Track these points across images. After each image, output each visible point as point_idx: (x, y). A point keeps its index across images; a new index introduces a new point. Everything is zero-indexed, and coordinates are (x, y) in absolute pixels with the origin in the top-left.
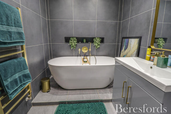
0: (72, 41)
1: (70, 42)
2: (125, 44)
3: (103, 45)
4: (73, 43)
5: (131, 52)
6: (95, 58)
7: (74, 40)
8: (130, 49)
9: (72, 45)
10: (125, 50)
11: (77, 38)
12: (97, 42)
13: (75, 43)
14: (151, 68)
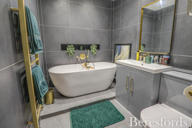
0: (70, 49)
1: (68, 49)
2: (118, 50)
3: (99, 51)
4: (71, 50)
5: (124, 57)
6: (93, 64)
7: (72, 47)
8: (123, 54)
9: (69, 52)
10: (118, 55)
11: (74, 45)
12: (94, 48)
13: (73, 50)
14: (142, 65)
